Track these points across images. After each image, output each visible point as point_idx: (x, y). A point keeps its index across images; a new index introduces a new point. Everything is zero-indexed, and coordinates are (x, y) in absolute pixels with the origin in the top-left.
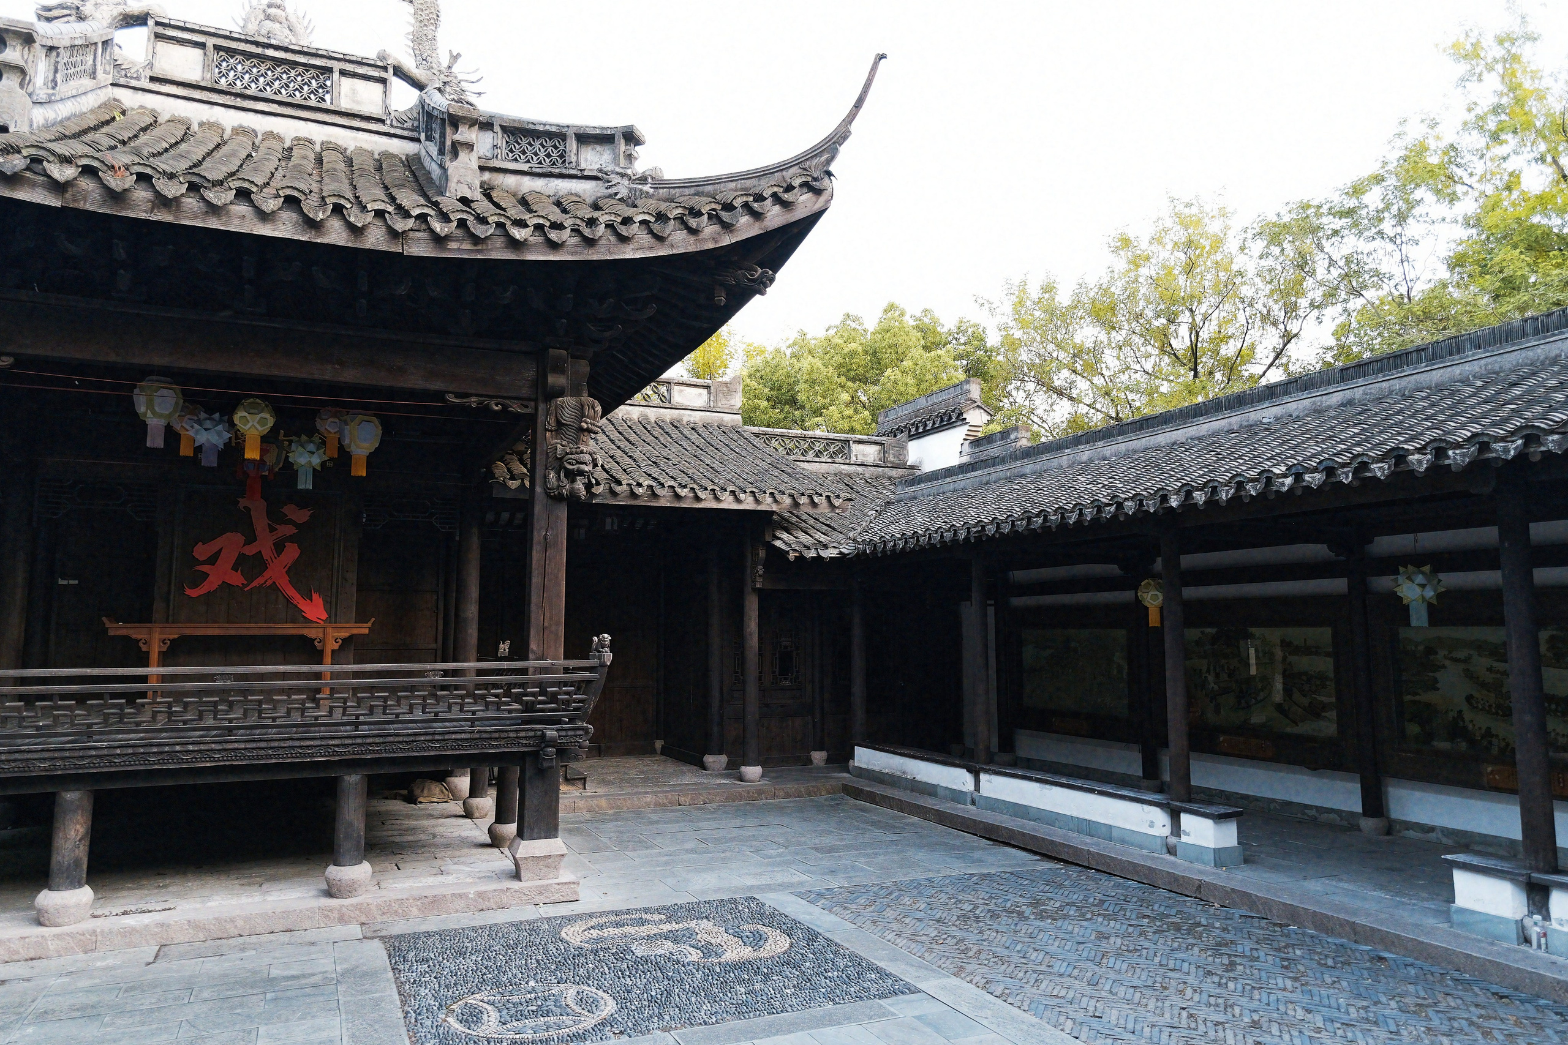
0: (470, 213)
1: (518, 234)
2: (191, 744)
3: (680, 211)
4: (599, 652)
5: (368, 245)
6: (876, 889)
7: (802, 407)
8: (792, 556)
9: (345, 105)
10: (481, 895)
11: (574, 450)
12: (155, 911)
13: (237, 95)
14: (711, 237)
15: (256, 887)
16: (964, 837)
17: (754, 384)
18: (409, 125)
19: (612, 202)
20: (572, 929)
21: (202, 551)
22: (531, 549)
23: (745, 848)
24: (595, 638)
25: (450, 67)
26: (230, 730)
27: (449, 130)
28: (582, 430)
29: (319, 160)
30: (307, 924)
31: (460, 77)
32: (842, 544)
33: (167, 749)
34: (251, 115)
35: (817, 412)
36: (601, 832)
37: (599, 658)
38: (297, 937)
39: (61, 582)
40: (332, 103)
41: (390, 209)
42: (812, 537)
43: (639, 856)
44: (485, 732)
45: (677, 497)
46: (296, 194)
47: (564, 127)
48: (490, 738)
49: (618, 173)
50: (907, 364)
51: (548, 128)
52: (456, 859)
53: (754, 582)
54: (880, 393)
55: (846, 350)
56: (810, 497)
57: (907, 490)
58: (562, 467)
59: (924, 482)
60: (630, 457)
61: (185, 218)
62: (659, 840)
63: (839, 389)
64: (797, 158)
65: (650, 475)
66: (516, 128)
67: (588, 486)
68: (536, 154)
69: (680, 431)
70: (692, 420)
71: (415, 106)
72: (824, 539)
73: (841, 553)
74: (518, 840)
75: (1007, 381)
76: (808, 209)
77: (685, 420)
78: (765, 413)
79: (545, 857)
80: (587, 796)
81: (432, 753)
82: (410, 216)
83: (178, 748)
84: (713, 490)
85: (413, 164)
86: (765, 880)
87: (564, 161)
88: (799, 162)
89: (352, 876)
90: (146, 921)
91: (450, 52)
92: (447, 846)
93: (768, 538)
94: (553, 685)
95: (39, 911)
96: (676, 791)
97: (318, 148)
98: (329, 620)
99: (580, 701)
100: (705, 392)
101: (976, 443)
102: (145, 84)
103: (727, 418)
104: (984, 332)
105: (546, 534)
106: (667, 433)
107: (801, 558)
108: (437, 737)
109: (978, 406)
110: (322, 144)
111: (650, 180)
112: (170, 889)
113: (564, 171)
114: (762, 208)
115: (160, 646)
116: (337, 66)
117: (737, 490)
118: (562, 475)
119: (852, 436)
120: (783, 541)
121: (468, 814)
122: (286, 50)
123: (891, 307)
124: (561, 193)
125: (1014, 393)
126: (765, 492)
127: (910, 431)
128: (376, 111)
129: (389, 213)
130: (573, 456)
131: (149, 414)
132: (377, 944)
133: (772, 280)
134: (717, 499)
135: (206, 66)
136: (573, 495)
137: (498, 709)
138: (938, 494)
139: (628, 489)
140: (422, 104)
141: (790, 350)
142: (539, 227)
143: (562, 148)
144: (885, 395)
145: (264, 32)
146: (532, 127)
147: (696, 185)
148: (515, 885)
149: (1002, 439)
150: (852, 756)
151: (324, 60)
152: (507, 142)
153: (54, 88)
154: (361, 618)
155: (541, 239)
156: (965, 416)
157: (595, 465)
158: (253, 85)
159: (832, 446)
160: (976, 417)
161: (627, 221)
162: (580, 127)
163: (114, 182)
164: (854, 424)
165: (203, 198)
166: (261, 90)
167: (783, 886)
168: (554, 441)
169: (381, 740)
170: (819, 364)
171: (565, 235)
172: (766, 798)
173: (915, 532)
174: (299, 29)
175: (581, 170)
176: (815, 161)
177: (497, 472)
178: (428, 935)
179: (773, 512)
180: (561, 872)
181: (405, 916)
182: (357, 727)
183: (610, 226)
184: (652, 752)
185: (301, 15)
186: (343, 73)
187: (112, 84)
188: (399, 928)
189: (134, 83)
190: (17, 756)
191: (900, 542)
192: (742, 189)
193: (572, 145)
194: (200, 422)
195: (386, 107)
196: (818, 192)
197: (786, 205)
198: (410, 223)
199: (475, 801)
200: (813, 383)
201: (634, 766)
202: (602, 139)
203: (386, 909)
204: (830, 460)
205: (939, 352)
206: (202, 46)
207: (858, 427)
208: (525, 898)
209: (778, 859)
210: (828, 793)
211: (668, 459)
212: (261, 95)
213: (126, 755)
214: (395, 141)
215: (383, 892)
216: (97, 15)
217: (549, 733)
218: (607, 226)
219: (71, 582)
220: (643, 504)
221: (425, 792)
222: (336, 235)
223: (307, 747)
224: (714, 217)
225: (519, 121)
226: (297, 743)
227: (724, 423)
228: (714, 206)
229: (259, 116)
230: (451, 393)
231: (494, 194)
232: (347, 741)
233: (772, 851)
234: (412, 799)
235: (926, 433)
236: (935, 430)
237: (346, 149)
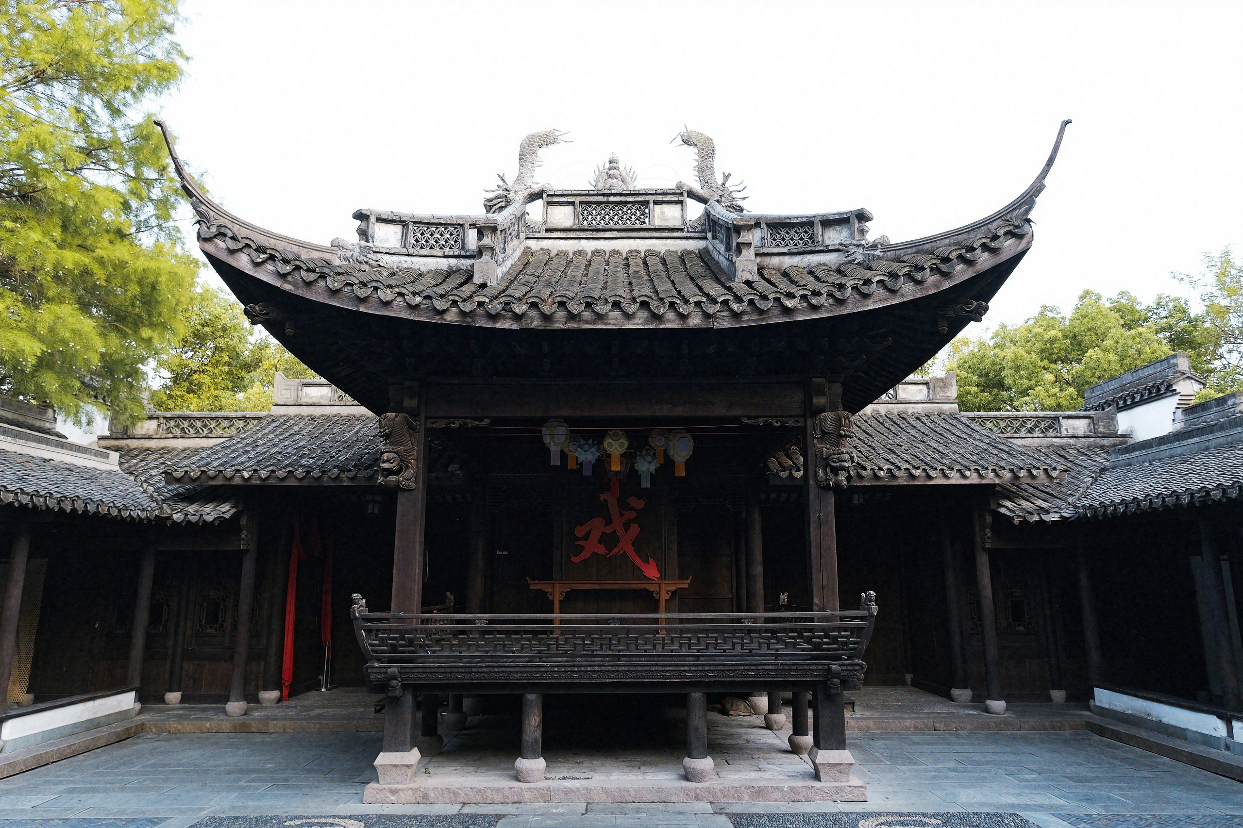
0: (756, 294)
1: (790, 303)
2: (597, 666)
3: (907, 269)
4: (867, 605)
5: (691, 326)
6: (1135, 819)
7: (1009, 389)
8: (1017, 521)
9: (658, 223)
10: (792, 790)
11: (836, 452)
12: (580, 779)
13: (593, 230)
14: (933, 284)
15: (636, 769)
16: (1222, 781)
17: (964, 374)
18: (699, 229)
19: (853, 266)
20: (867, 823)
21: (580, 531)
22: (809, 527)
23: (1000, 771)
24: (863, 594)
25: (723, 184)
26: (619, 658)
27: (734, 236)
28: (841, 436)
29: (645, 263)
30: (674, 798)
31: (731, 189)
32: (1062, 509)
33: (583, 669)
34: (602, 241)
35: (1024, 393)
36: (873, 748)
37: (868, 610)
38: (670, 807)
39: (499, 553)
40: (650, 224)
41: (704, 300)
42: (1033, 503)
43: (908, 770)
44: (787, 665)
45: (912, 476)
46: (646, 299)
47: (811, 217)
48: (790, 670)
49: (854, 245)
50: (1108, 343)
51: (800, 220)
52: (768, 761)
53: (984, 542)
54: (1084, 371)
55: (1046, 337)
56: (1029, 470)
57: (1121, 458)
58: (828, 465)
59: (1137, 450)
60: (870, 446)
61: (584, 324)
62: (922, 759)
63: (1044, 371)
64: (999, 212)
65: (888, 460)
66: (777, 224)
67: (849, 478)
68: (792, 239)
69: (907, 422)
70: (916, 411)
71: (702, 215)
72: (1045, 505)
73: (1062, 517)
74: (815, 749)
75: (1217, 345)
76: (1012, 251)
77: (910, 411)
78: (976, 395)
79: (837, 764)
80: (858, 718)
81: (750, 679)
82: (716, 302)
83: (589, 669)
84: (942, 470)
85: (704, 256)
86: (1023, 800)
87: (814, 241)
88: (1002, 215)
89: (701, 767)
90: (578, 785)
91: (724, 173)
92: (759, 750)
93: (993, 506)
94: (833, 630)
95: (517, 771)
96: (931, 718)
97: (643, 255)
98: (660, 578)
99: (854, 643)
100: (924, 388)
101: (1190, 410)
102: (543, 234)
103: (946, 407)
104: (1186, 304)
105: (819, 516)
106: (896, 424)
107: (1025, 523)
108: (752, 668)
109: (1188, 377)
110: (645, 252)
111: (879, 246)
112: (584, 765)
113: (814, 249)
114: (974, 257)
115: (559, 597)
116: (651, 198)
117: (963, 468)
118: (828, 471)
119: (1061, 413)
120: (1007, 507)
121: (769, 726)
122: (621, 195)
123: (1087, 294)
124: (812, 265)
125: (1226, 355)
126: (987, 469)
127: (1118, 404)
128: (677, 223)
129: (704, 302)
130: (836, 456)
131: (552, 444)
132: (724, 818)
133: (986, 309)
134: (946, 476)
135: (575, 216)
136: (838, 485)
137: (795, 648)
138: (1154, 460)
139: (872, 472)
140: (707, 214)
141: (993, 341)
142: (804, 297)
143: (810, 232)
144: (1088, 373)
145: (607, 186)
146: (788, 221)
147: (918, 246)
148: (817, 784)
149: (1218, 405)
150: (1092, 697)
151: (644, 197)
152: (771, 234)
153: (504, 253)
154: (682, 577)
155: (805, 304)
156: (1174, 387)
157: (853, 462)
158: (602, 222)
159: (1043, 423)
160: (1187, 388)
161: (867, 282)
162: (823, 216)
163: (547, 309)
164: (1060, 400)
165: (593, 311)
166: (607, 224)
167: (1041, 808)
168: (821, 446)
169: (715, 668)
170: (1022, 352)
171: (823, 300)
172: (1013, 729)
173: (1135, 498)
174: (628, 179)
175: (826, 246)
176: (1015, 214)
177: (771, 466)
178: (760, 816)
179: (995, 485)
180: (851, 777)
181: (740, 799)
182: (698, 658)
183: (855, 288)
184: (904, 684)
185: (628, 170)
186: (656, 203)
187: (526, 239)
188: (737, 808)
189: (537, 235)
190: (503, 669)
191: (1120, 507)
192: (955, 244)
193: (819, 229)
194: (581, 447)
195: (684, 220)
196: (1020, 237)
197: (994, 251)
198: (718, 307)
199: (775, 717)
200: (1018, 368)
201: (894, 696)
202: (840, 221)
203: (725, 793)
204: (1042, 435)
205: (1140, 329)
206: (572, 203)
207: (1064, 403)
208: (825, 795)
209: (1033, 783)
210: (1072, 728)
211: (901, 446)
212: (607, 227)
213: (561, 672)
214: (691, 241)
215: (720, 781)
216: (517, 198)
217: (834, 667)
218: (853, 288)
219: (504, 553)
220: (885, 483)
221: (734, 706)
222: (671, 322)
223: (667, 671)
224: (935, 270)
225: (779, 218)
226: (660, 668)
227: (944, 412)
228: (934, 261)
229: (607, 241)
230: (746, 416)
231: (765, 272)
232: (693, 668)
233: (1027, 776)
234: (725, 712)
235: (1135, 405)
236: (1143, 402)
237: (660, 253)
